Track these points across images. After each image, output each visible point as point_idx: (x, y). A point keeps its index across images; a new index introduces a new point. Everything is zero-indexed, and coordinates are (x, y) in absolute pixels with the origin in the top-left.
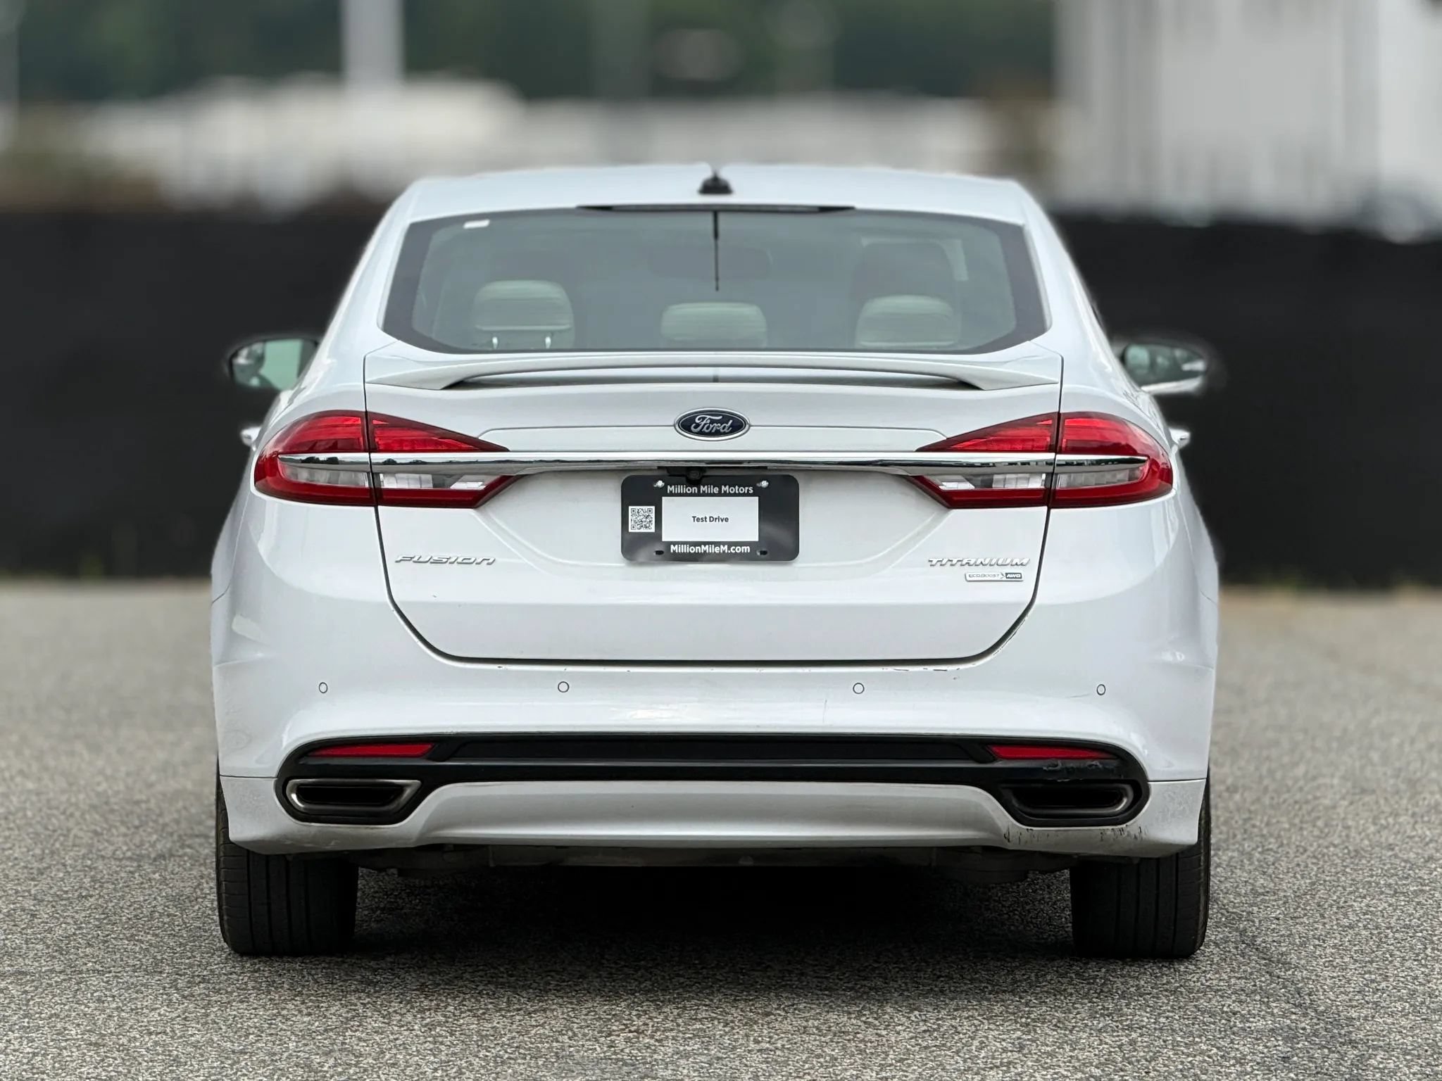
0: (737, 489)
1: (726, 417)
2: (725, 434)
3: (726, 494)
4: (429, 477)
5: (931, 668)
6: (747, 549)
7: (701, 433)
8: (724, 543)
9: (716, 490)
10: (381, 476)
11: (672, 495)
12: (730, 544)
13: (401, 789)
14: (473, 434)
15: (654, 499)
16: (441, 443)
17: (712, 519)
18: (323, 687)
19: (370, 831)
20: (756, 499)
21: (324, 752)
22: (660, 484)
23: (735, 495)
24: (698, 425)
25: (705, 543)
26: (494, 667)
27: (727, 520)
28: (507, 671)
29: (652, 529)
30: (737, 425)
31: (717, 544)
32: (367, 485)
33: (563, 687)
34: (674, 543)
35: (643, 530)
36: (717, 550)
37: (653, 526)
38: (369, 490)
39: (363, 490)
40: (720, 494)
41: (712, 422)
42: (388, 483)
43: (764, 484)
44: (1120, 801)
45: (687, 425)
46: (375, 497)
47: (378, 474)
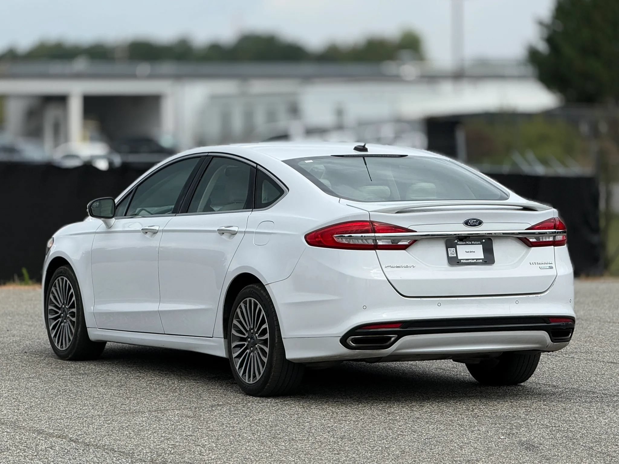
0: (476, 243)
1: (477, 220)
2: (477, 226)
3: (473, 244)
4: (390, 240)
5: (534, 296)
6: (481, 261)
7: (471, 226)
8: (475, 259)
9: (470, 243)
10: (377, 241)
11: (459, 245)
12: (477, 259)
13: (391, 337)
14: (406, 227)
15: (454, 246)
16: (396, 230)
17: (471, 252)
18: (365, 308)
19: (377, 352)
20: (481, 245)
21: (366, 328)
22: (456, 241)
23: (476, 244)
24: (470, 223)
25: (470, 259)
26: (419, 299)
27: (474, 252)
28: (423, 300)
29: (455, 256)
30: (480, 223)
31: (473, 259)
32: (373, 244)
33: (439, 304)
34: (462, 259)
35: (453, 256)
36: (473, 261)
37: (455, 254)
38: (374, 245)
39: (371, 245)
40: (472, 244)
41: (474, 222)
42: (380, 243)
43: (484, 241)
44: (569, 335)
45: (467, 223)
46: (375, 247)
47: (376, 240)
